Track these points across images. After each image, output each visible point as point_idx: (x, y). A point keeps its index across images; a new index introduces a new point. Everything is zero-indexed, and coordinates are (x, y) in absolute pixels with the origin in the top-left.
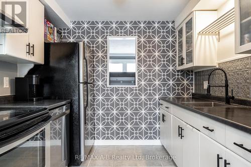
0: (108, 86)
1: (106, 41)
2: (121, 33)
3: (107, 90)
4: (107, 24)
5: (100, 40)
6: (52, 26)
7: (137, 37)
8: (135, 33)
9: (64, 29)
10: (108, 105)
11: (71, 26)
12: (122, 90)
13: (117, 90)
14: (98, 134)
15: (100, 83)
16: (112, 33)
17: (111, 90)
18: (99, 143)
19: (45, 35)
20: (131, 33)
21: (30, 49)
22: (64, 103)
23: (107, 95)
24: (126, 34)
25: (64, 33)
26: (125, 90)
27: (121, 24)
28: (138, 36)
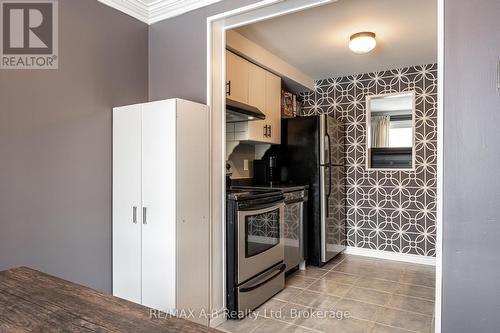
0: (367, 169)
1: (364, 104)
2: (388, 88)
3: (366, 176)
4: (365, 78)
5: (355, 102)
6: (290, 95)
7: (414, 92)
8: (412, 85)
9: (307, 93)
10: (367, 197)
11: (315, 87)
12: (389, 176)
13: (381, 175)
14: (352, 238)
15: (356, 165)
16: (373, 91)
17: (371, 176)
18: (352, 251)
19: (282, 109)
20: (404, 87)
21: (268, 130)
22: (301, 188)
23: (366, 183)
24: (396, 88)
25: (307, 98)
26: (394, 176)
27: (388, 75)
28: (417, 90)
